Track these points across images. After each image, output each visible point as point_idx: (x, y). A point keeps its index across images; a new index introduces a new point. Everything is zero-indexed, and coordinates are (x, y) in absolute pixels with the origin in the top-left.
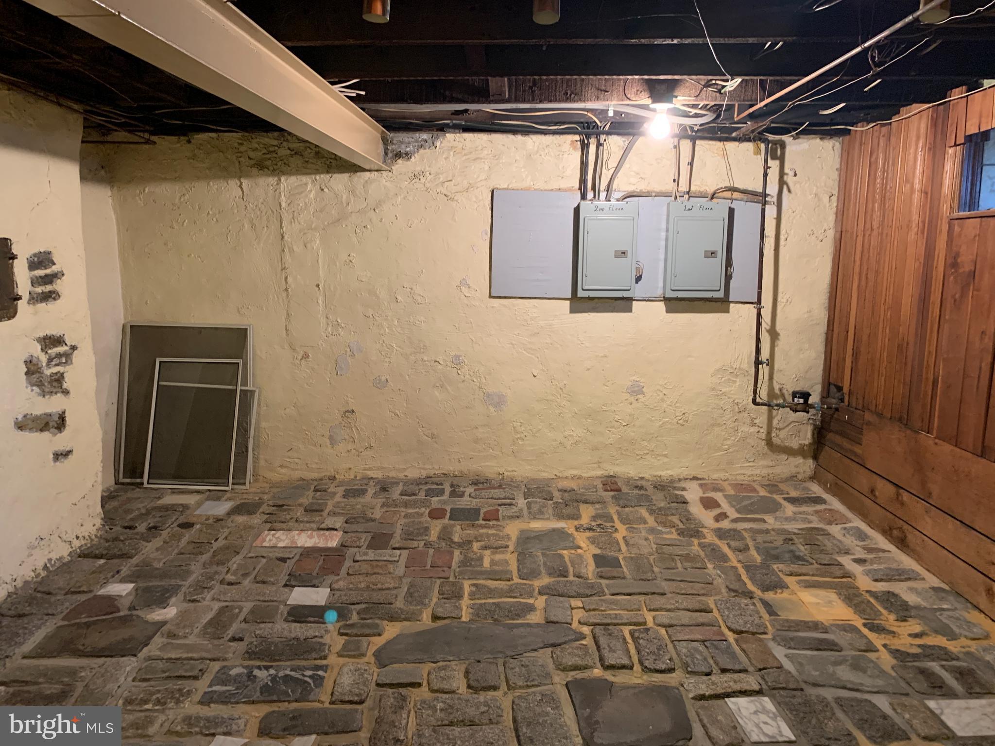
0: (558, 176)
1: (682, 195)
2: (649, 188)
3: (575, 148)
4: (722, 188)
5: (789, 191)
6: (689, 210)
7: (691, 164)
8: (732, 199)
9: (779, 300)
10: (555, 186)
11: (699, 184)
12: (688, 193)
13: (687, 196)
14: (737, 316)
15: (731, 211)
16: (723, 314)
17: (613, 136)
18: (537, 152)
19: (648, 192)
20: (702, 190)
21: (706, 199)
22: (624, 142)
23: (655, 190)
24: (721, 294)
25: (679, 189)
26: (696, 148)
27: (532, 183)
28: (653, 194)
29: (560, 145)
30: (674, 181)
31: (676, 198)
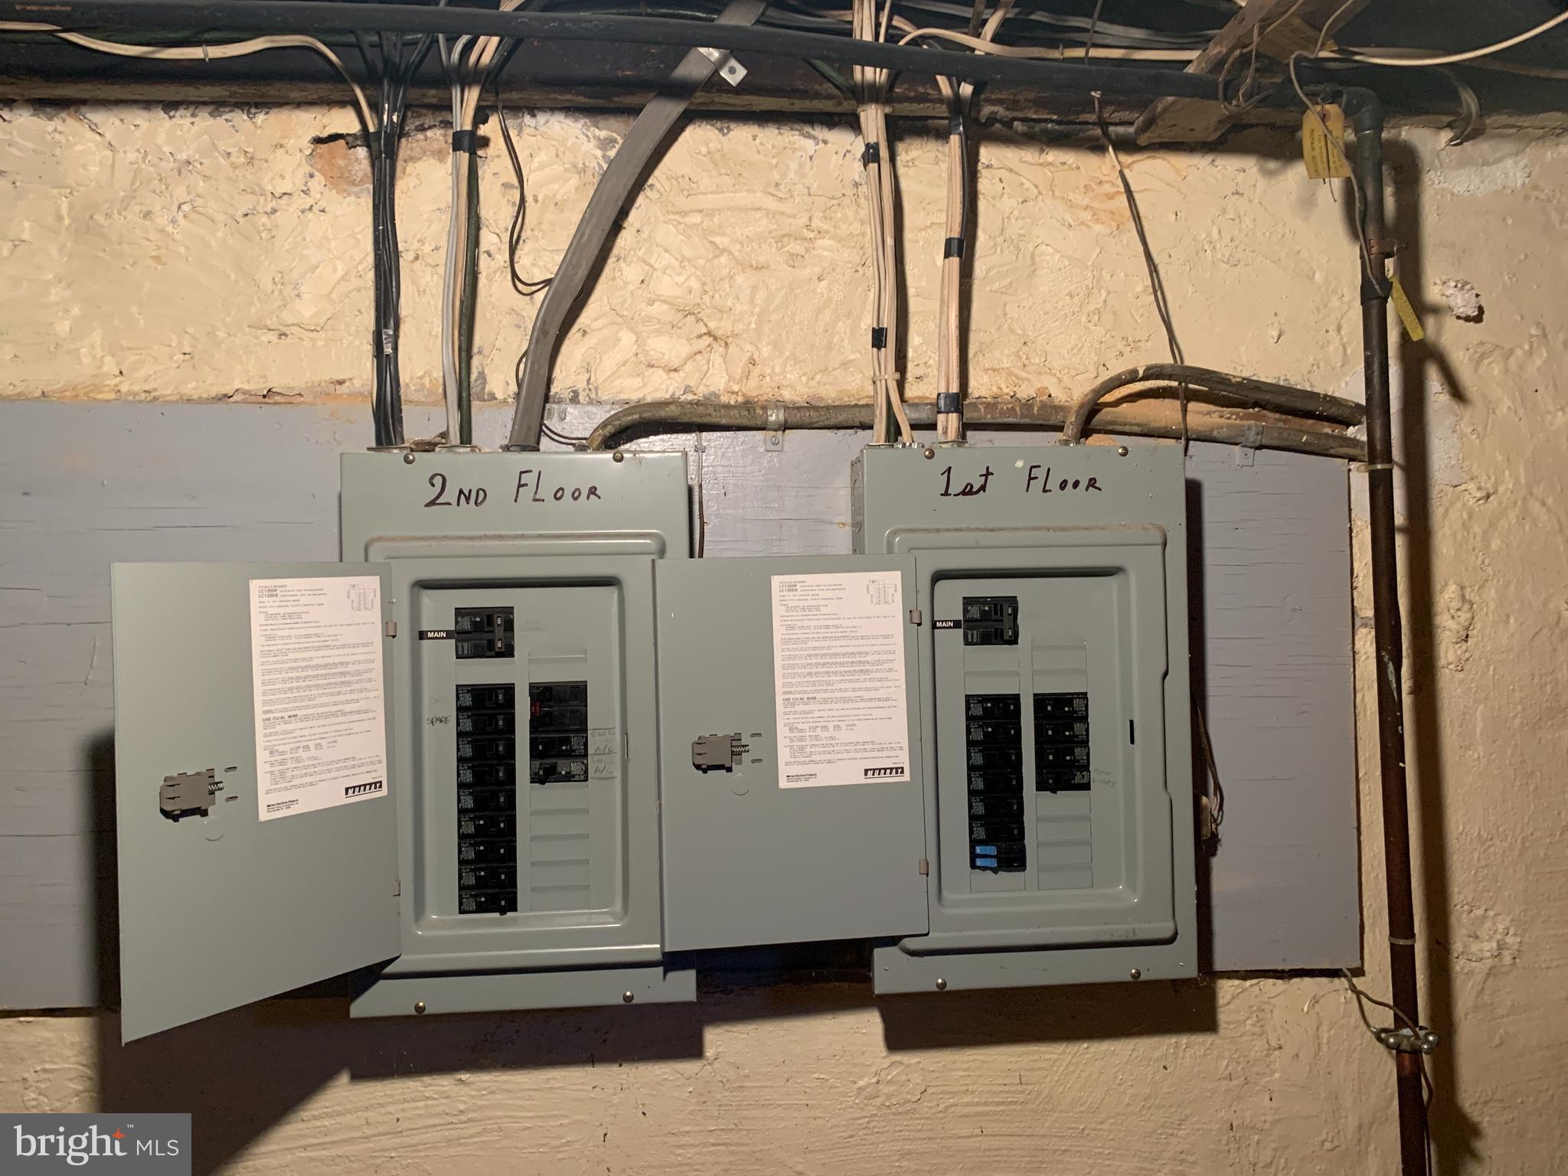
0: (258, 326)
1: (923, 415)
2: (753, 388)
3: (339, 181)
4: (1132, 377)
5: (1457, 392)
6: (968, 491)
7: (962, 247)
8: (1186, 436)
9: (1457, 946)
10: (244, 377)
11: (1006, 363)
12: (957, 401)
13: (949, 423)
14: (1259, 1045)
15: (1193, 491)
16: (1184, 1039)
17: (542, 118)
18: (131, 196)
19: (748, 405)
20: (1025, 392)
21: (1059, 435)
22: (605, 144)
23: (787, 395)
24: (1181, 963)
25: (910, 392)
26: (984, 185)
27: (110, 365)
28: (774, 417)
29: (251, 160)
30: (878, 338)
31: (894, 432)
